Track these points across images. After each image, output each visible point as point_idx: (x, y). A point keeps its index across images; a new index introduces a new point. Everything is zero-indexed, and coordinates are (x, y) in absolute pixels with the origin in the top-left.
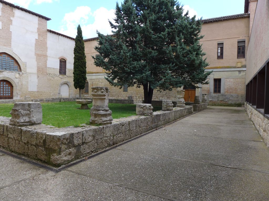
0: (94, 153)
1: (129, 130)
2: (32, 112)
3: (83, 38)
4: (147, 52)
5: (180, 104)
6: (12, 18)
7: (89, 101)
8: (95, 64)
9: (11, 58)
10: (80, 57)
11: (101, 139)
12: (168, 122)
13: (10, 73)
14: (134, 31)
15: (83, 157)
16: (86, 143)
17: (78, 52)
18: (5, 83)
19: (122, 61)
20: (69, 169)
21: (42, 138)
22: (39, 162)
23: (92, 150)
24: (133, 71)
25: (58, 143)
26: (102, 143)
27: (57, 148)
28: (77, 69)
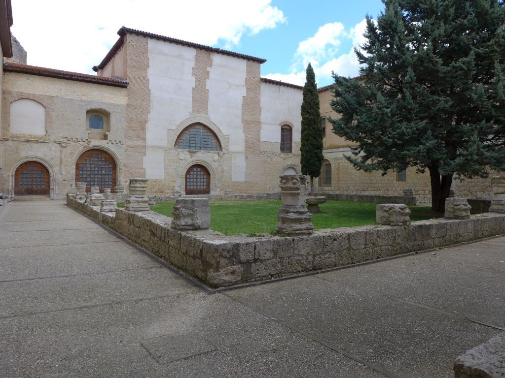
0: (276, 278)
1: (349, 249)
2: (196, 212)
3: (316, 86)
4: (430, 102)
5: (497, 206)
6: (209, 69)
7: (319, 199)
8: (334, 131)
9: (208, 131)
10: (312, 121)
11: (289, 257)
12: (455, 241)
13: (206, 154)
14: (402, 63)
15: (256, 281)
16: (262, 261)
17: (308, 113)
18: (199, 169)
19: (377, 124)
20: (227, 293)
21: (199, 246)
22: (196, 281)
23: (272, 274)
24: (399, 142)
25: (215, 255)
26: (291, 264)
27: (213, 262)
28: (305, 143)
